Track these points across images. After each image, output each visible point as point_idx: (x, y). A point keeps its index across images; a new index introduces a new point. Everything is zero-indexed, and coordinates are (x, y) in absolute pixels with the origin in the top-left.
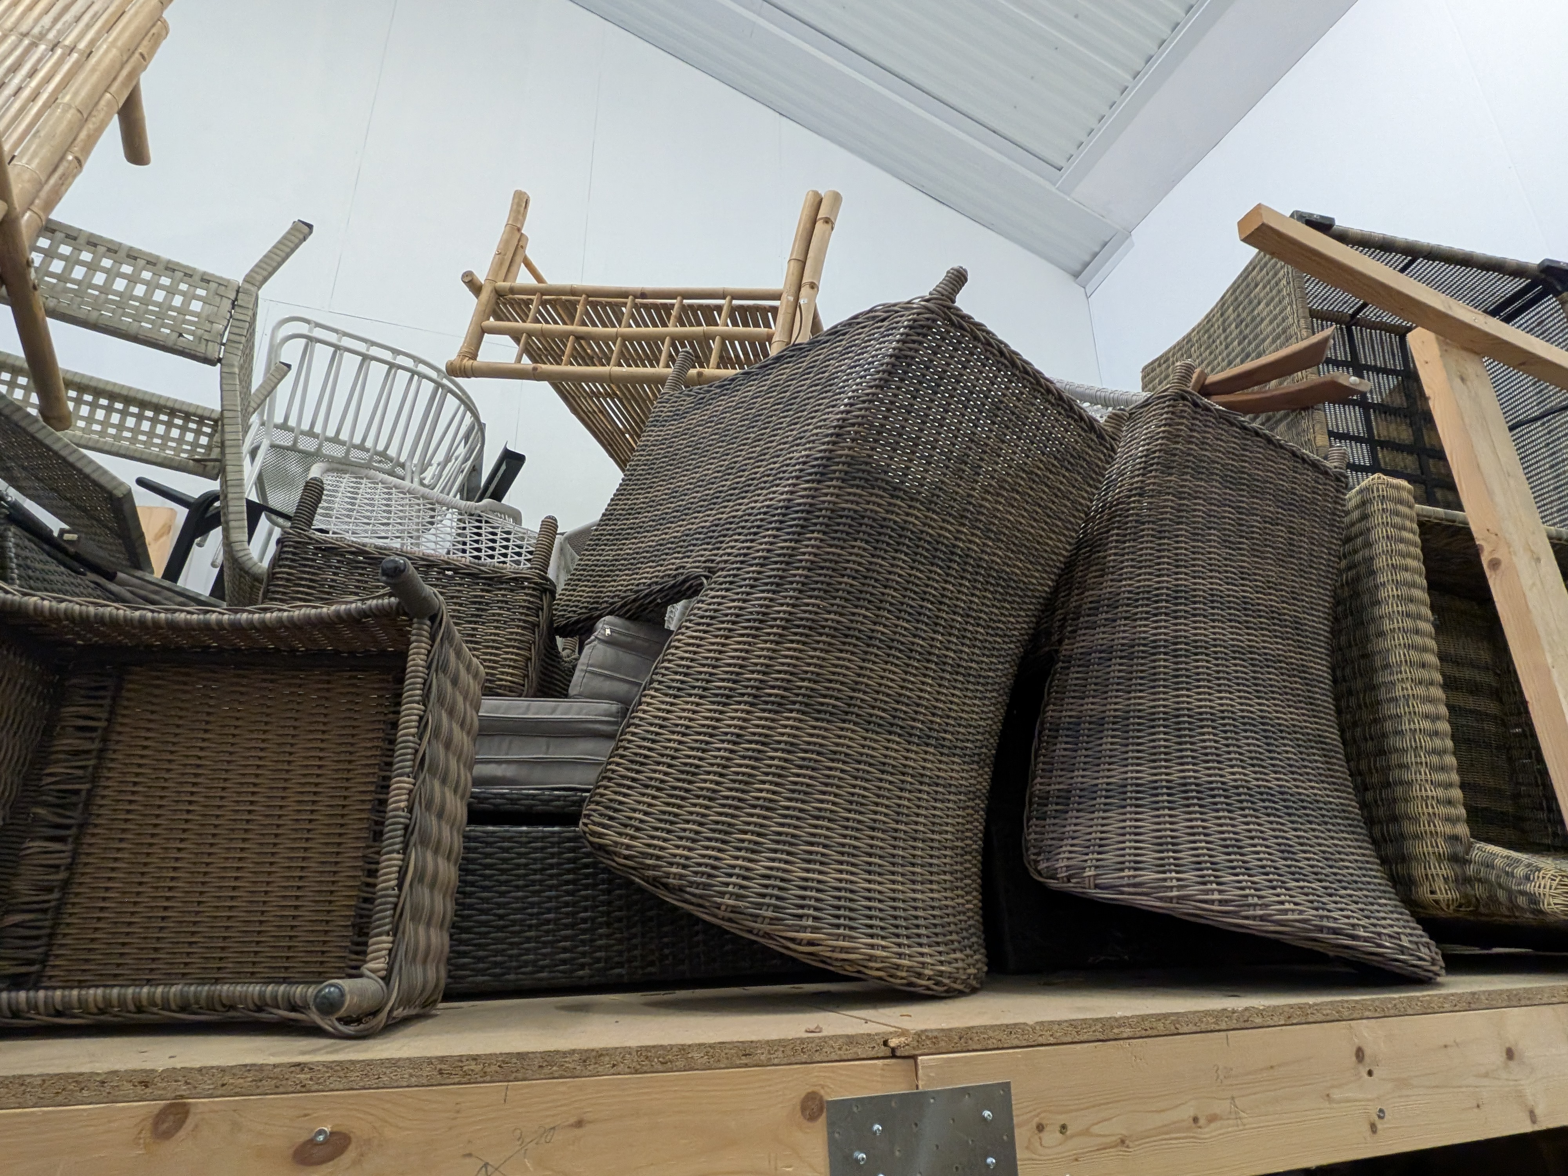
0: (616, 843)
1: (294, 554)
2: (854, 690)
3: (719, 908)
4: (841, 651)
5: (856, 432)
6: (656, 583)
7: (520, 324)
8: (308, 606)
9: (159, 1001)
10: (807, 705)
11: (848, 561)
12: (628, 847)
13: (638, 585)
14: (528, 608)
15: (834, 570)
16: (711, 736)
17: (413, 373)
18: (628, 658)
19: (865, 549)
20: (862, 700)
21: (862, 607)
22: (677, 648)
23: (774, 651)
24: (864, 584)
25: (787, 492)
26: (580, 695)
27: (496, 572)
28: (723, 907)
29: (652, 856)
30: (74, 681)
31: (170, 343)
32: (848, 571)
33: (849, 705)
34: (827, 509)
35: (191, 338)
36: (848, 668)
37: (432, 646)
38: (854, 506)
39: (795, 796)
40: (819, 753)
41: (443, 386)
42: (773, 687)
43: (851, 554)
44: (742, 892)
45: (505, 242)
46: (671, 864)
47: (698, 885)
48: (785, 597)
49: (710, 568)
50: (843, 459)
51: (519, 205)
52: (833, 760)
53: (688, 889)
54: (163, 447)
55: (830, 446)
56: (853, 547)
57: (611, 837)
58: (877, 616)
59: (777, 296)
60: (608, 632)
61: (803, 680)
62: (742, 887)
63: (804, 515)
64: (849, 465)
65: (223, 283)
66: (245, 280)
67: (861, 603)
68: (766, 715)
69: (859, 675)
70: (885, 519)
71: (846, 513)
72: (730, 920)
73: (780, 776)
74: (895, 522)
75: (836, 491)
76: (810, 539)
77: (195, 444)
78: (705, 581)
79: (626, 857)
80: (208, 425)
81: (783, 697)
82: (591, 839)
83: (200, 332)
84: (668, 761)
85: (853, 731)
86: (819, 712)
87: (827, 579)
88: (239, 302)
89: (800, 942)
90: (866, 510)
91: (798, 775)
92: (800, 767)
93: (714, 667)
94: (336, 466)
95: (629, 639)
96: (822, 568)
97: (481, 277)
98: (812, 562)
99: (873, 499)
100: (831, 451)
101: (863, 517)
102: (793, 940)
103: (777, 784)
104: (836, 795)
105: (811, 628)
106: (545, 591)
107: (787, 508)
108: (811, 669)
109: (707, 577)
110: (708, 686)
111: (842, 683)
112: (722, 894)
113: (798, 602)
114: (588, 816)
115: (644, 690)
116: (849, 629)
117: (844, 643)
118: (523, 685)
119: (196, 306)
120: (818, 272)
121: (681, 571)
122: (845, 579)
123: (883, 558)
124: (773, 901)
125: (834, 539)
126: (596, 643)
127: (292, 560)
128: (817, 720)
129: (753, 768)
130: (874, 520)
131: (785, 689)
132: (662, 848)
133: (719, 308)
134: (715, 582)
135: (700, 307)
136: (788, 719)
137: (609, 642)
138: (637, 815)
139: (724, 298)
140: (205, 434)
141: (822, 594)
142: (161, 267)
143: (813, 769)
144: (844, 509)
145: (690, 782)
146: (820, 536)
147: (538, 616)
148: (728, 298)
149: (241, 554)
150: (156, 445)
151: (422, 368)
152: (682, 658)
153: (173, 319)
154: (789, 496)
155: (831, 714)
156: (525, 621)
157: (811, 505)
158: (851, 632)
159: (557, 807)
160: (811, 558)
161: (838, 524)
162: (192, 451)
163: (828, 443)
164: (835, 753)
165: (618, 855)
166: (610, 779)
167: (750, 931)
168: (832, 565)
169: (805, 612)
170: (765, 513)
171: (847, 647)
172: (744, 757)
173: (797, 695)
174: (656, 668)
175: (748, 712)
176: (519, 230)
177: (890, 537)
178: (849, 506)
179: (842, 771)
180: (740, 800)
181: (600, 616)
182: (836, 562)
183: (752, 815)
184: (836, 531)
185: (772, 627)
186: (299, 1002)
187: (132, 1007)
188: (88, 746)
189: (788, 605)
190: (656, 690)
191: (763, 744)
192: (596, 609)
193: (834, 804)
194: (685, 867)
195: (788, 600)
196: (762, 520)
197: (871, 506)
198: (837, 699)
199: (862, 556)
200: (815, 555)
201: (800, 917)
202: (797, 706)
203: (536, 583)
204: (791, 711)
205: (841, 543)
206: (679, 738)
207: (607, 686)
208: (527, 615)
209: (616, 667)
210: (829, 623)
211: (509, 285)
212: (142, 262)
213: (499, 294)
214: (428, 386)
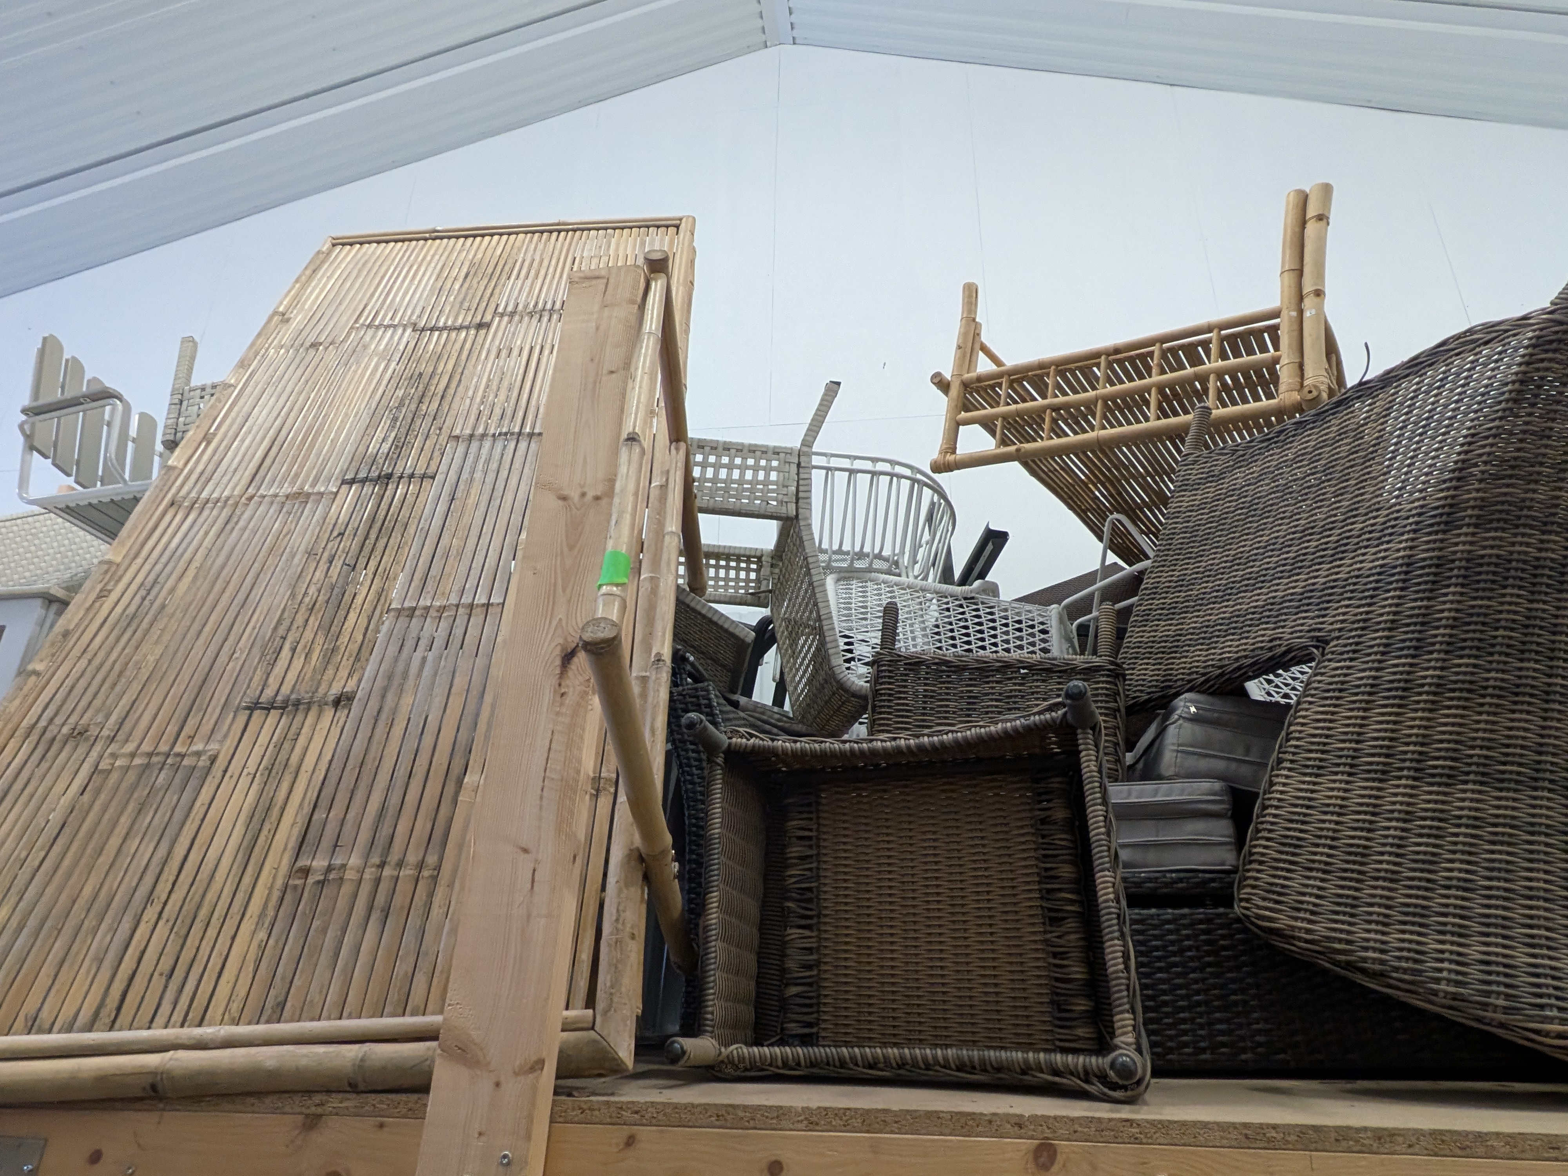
0: (1293, 928)
1: (890, 671)
2: (1540, 753)
3: (1436, 995)
4: (1513, 712)
5: (1483, 472)
6: (1246, 657)
7: (989, 411)
10: (1484, 774)
11: (1501, 612)
12: (1308, 931)
13: (1220, 660)
14: (1107, 695)
15: (1484, 624)
16: (1374, 814)
17: (892, 475)
18: (1220, 735)
19: (1519, 596)
20: (1552, 763)
21: (1529, 660)
22: (1303, 725)
23: (1429, 719)
24: (1526, 635)
25: (1405, 549)
26: (1173, 776)
27: (1068, 664)
28: (1442, 994)
29: (1340, 941)
31: (762, 512)
32: (1503, 623)
33: (1537, 771)
34: (1460, 560)
35: (775, 503)
36: (1526, 730)
38: (1495, 551)
39: (1495, 874)
40: (1512, 827)
41: (918, 481)
42: (1437, 758)
43: (1502, 604)
44: (1460, 978)
45: (963, 335)
46: (1366, 949)
47: (1405, 971)
48: (1430, 660)
49: (1317, 637)
50: (1472, 503)
51: (969, 296)
52: (1532, 833)
53: (1395, 975)
55: (1451, 493)
56: (1504, 595)
57: (1283, 921)
58: (1551, 667)
59: (1275, 315)
60: (1192, 709)
61: (1473, 748)
62: (1458, 973)
63: (1433, 570)
64: (1481, 508)
65: (789, 452)
66: (802, 445)
67: (1527, 655)
68: (1435, 788)
69: (1542, 736)
70: (1538, 559)
71: (1486, 560)
72: (1451, 1008)
73: (1470, 853)
74: (1552, 560)
75: (1469, 539)
76: (1446, 595)
77: (747, 580)
78: (1315, 651)
79: (1307, 941)
80: (754, 563)
81: (1451, 768)
82: (1260, 923)
83: (780, 497)
84: (1329, 842)
85: (1549, 799)
86: (1502, 781)
87: (1478, 635)
88: (803, 464)
89: (1547, 1034)
90: (1511, 553)
91: (1492, 852)
92: (1493, 843)
93: (1357, 742)
96: (1469, 624)
97: (948, 375)
98: (1455, 619)
99: (1519, 539)
100: (1453, 497)
101: (1510, 561)
102: (1535, 1031)
103: (1469, 863)
104: (1546, 872)
105: (1469, 691)
106: (1117, 676)
107: (1408, 565)
108: (1480, 734)
109: (1317, 647)
110: (1355, 762)
111: (1522, 747)
112: (1438, 981)
113: (1446, 664)
114: (1247, 900)
115: (1272, 770)
116: (1518, 686)
117: (1515, 703)
119: (773, 476)
121: (1278, 642)
122: (1501, 632)
123: (1545, 602)
124: (1502, 989)
125: (1477, 590)
126: (1180, 721)
127: (890, 677)
128: (1501, 790)
129: (1435, 846)
130: (1525, 562)
131: (1453, 759)
132: (1349, 932)
133: (1205, 344)
134: (1333, 653)
135: (1182, 347)
136: (1464, 791)
137: (1195, 719)
138: (1307, 898)
139: (1210, 331)
140: (753, 570)
141: (1474, 652)
142: (745, 451)
143: (1509, 844)
144: (1483, 557)
145: (1362, 864)
146: (1459, 589)
147: (1116, 702)
148: (1215, 330)
149: (842, 676)
151: (898, 469)
152: (1314, 736)
153: (762, 491)
154: (1408, 552)
155: (1517, 782)
157: (1439, 558)
158: (1522, 689)
159: (1182, 889)
160: (1453, 614)
161: (1480, 573)
162: (746, 586)
163: (1448, 489)
164: (1532, 824)
165: (1300, 939)
166: (1261, 863)
167: (1479, 1020)
168: (1481, 619)
169: (1458, 673)
170: (1379, 574)
171: (1519, 707)
172: (1421, 835)
173: (1470, 765)
174: (1280, 747)
175: (1413, 787)
176: (973, 320)
177: (1549, 577)
178: (1488, 551)
179: (1547, 845)
180: (1429, 881)
181: (1178, 694)
182: (1486, 615)
183: (1448, 897)
184: (1478, 582)
185: (1420, 694)
189: (1435, 668)
190: (1290, 769)
191: (1440, 820)
192: (1171, 686)
193: (1546, 881)
194: (1382, 951)
195: (1433, 664)
196: (1377, 581)
197: (1517, 548)
198: (1520, 765)
199: (1516, 604)
200: (1457, 611)
201: (1542, 1007)
202: (1472, 777)
203: (1109, 670)
204: (1466, 782)
205: (1488, 594)
206: (1335, 818)
207: (1202, 764)
208: (1106, 702)
209: (1210, 744)
210: (1492, 683)
211: (973, 375)
212: (733, 451)
213: (966, 386)
214: (906, 484)
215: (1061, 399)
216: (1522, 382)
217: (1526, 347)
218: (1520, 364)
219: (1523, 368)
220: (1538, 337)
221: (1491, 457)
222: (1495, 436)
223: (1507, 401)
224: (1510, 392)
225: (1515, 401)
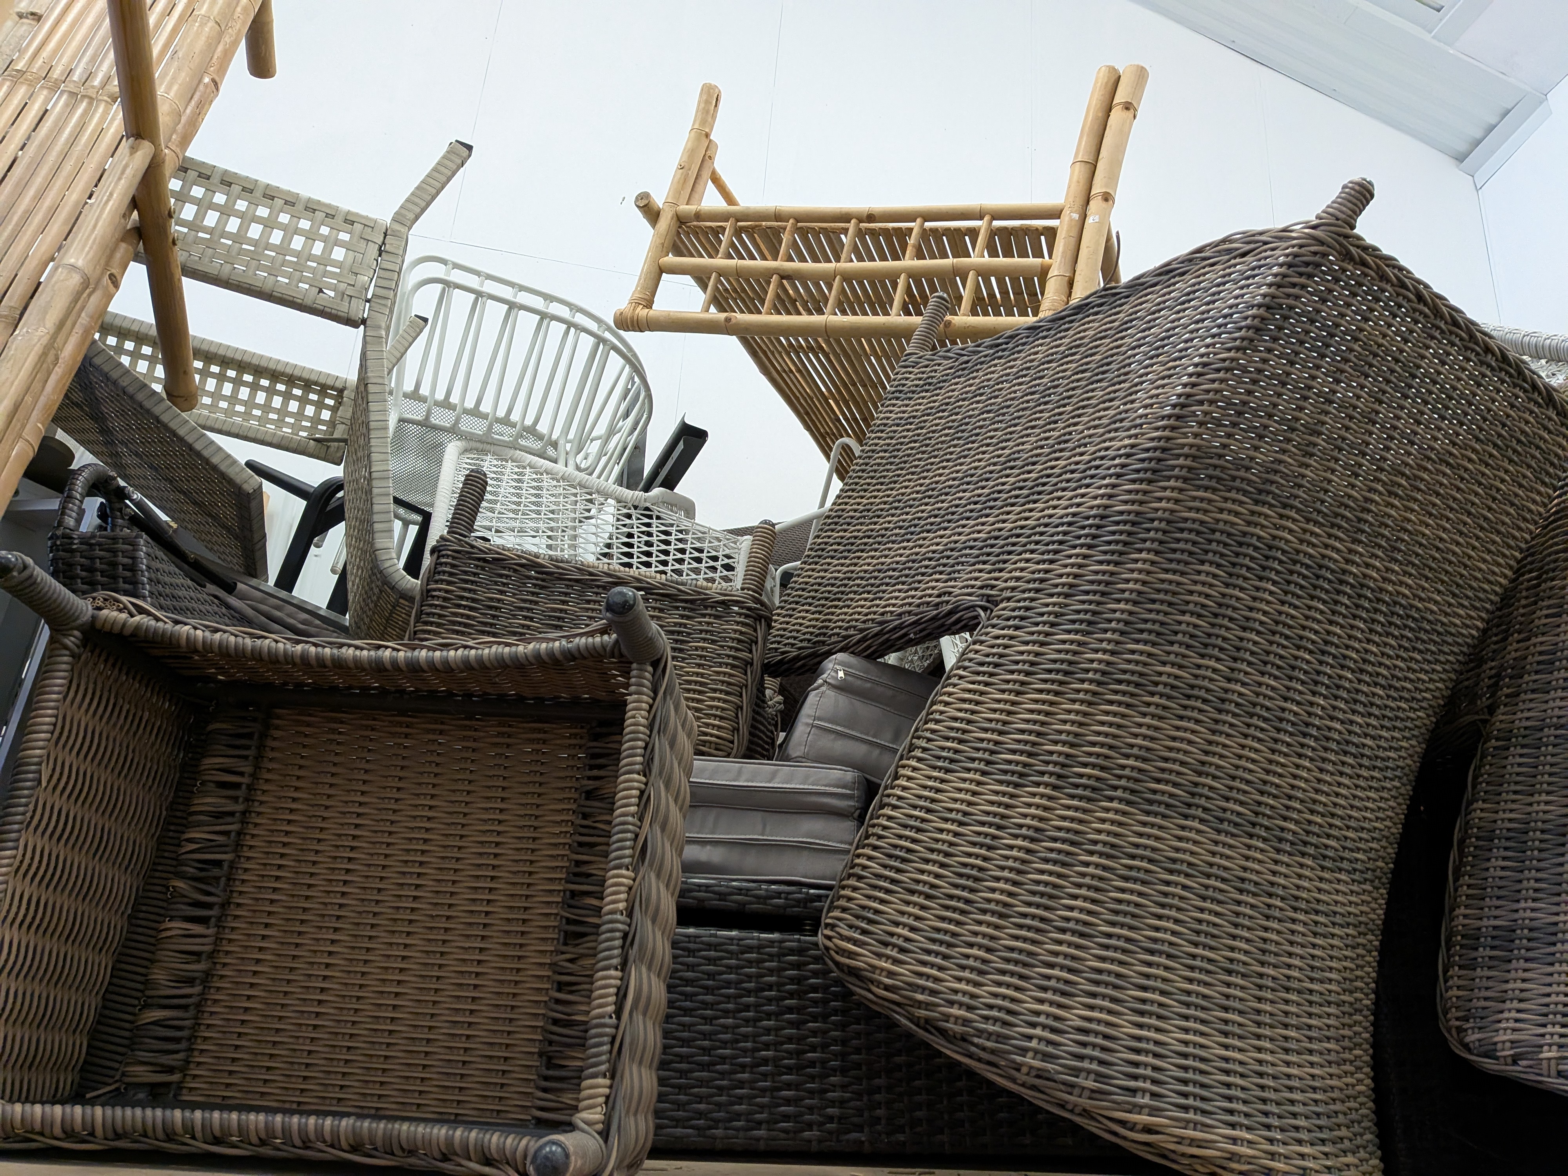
0: (874, 967)
1: (453, 566)
2: (1200, 774)
3: (1018, 1070)
4: (1181, 718)
5: (1206, 413)
6: (909, 613)
7: (706, 261)
8: (499, 643)
9: (328, 1138)
10: (1133, 792)
11: (1191, 593)
12: (891, 974)
13: (882, 614)
14: (739, 641)
15: (1170, 604)
16: (999, 827)
17: (570, 325)
18: (867, 711)
19: (1215, 576)
20: (1211, 788)
21: (1211, 657)
22: (947, 704)
23: (1085, 714)
24: (1213, 625)
25: (1102, 496)
26: (805, 757)
27: (699, 593)
28: (1024, 1070)
29: (923, 989)
30: (218, 726)
31: (308, 302)
32: (1191, 607)
33: (1193, 795)
34: (1161, 520)
35: (332, 294)
36: (1190, 742)
37: (654, 699)
38: (1200, 516)
39: (1120, 919)
40: (1151, 861)
41: (604, 341)
42: (1085, 765)
43: (1195, 582)
44: (1050, 1049)
45: (691, 153)
46: (951, 1003)
47: (989, 1035)
48: (1101, 641)
49: (989, 596)
50: (1186, 450)
51: (707, 102)
52: (1171, 872)
53: (976, 1040)
54: (280, 423)
55: (1167, 433)
56: (1199, 573)
57: (865, 958)
58: (1232, 670)
59: (1056, 214)
60: (841, 674)
61: (1127, 756)
62: (1050, 1042)
63: (1127, 527)
64: (1194, 458)
65: (369, 225)
66: (393, 220)
67: (1209, 651)
68: (1075, 803)
69: (1206, 753)
70: (1245, 534)
71: (1189, 525)
72: (1033, 1088)
73: (1097, 890)
74: (1259, 538)
75: (1175, 495)
76: (1136, 561)
77: (316, 420)
78: (982, 613)
79: (887, 988)
80: (331, 397)
81: (1098, 779)
82: (838, 958)
83: (343, 286)
84: (940, 858)
85: (1198, 832)
86: (1150, 802)
87: (1160, 617)
88: (388, 247)
89: (1132, 1126)
90: (1218, 521)
91: (1123, 890)
92: (1126, 879)
93: (1001, 733)
94: (474, 445)
95: (868, 685)
96: (1154, 601)
97: (659, 200)
98: (1140, 593)
99: (1229, 505)
100: (1168, 439)
101: (1213, 531)
102: (1122, 1123)
103: (1094, 901)
104: (1177, 921)
105: (1137, 685)
106: (759, 618)
107: (1103, 517)
108: (1139, 741)
109: (985, 609)
110: (993, 758)
111: (1183, 763)
112: (1024, 1051)
113: (1118, 648)
114: (832, 927)
115: (901, 758)
116: (1192, 687)
117: (1185, 707)
118: (732, 742)
119: (338, 254)
120: (1113, 177)
121: (946, 598)
122: (1187, 618)
123: (1242, 589)
124: (1094, 1066)
125: (1171, 561)
126: (823, 688)
127: (451, 574)
128: (1148, 813)
129: (1060, 876)
130: (1229, 535)
131: (1103, 768)
132: (936, 980)
133: (973, 233)
134: (999, 617)
135: (947, 231)
136: (1107, 810)
137: (841, 688)
138: (899, 930)
139: (981, 218)
140: (328, 407)
141: (1152, 637)
142: (300, 206)
143: (1144, 883)
144: (1186, 520)
145: (972, 890)
146: (1151, 556)
147: (751, 652)
148: (987, 218)
149: (387, 564)
150: (272, 421)
151: (580, 319)
152: (955, 719)
153: (314, 271)
154: (1105, 501)
155: (1168, 806)
156: (735, 658)
157: (1138, 513)
158: (1196, 692)
159: (778, 906)
160: (1138, 586)
161: (1178, 540)
162: (314, 428)
163: (1164, 428)
164: (1174, 861)
165: (879, 984)
166: (860, 878)
167: (1062, 1106)
168: (1168, 598)
169: (1129, 661)
170: (1070, 524)
171: (1188, 713)
172: (1046, 861)
173: (1120, 777)
174: (917, 730)
175: (1050, 798)
176: (707, 135)
177: (1252, 558)
178: (1193, 515)
179: (1185, 887)
180: (1042, 919)
181: (830, 653)
182: (1175, 593)
183: (1060, 942)
184: (1174, 551)
185: (1082, 681)
186: (496, 1156)
187: (297, 1142)
188: (231, 807)
189: (1105, 651)
190: (920, 760)
191: (1073, 843)
192: (823, 642)
193: (1174, 933)
194: (970, 1008)
195: (1104, 645)
196: (1065, 533)
197: (1224, 516)
198: (1175, 785)
199: (1211, 586)
200: (1144, 583)
201: (1133, 1091)
202: (1119, 793)
203: (749, 609)
204: (1111, 799)
205: (1181, 567)
206: (954, 827)
207: (840, 747)
208: (737, 650)
209: (851, 721)
210: (1164, 678)
211: (692, 208)
212: (279, 202)
213: (681, 221)
214: (586, 342)
215: (796, 265)
216: (1268, 308)
217: (1281, 265)
218: (1270, 285)
219: (1272, 290)
220: (1296, 256)
221: (1218, 396)
222: (1227, 370)
223: (1249, 328)
224: (1254, 317)
225: (1258, 330)
